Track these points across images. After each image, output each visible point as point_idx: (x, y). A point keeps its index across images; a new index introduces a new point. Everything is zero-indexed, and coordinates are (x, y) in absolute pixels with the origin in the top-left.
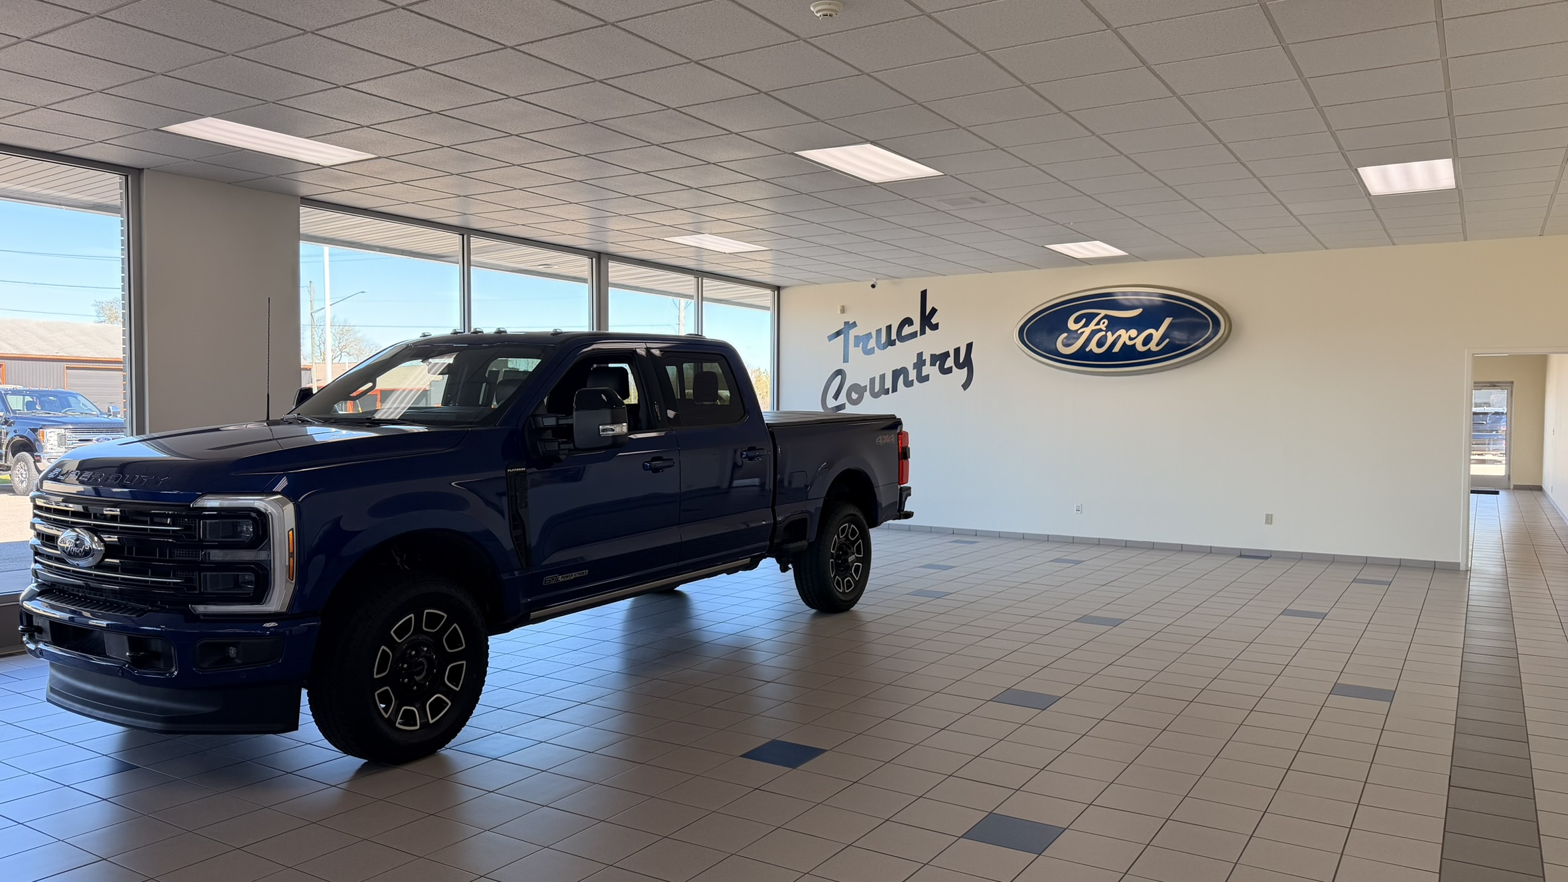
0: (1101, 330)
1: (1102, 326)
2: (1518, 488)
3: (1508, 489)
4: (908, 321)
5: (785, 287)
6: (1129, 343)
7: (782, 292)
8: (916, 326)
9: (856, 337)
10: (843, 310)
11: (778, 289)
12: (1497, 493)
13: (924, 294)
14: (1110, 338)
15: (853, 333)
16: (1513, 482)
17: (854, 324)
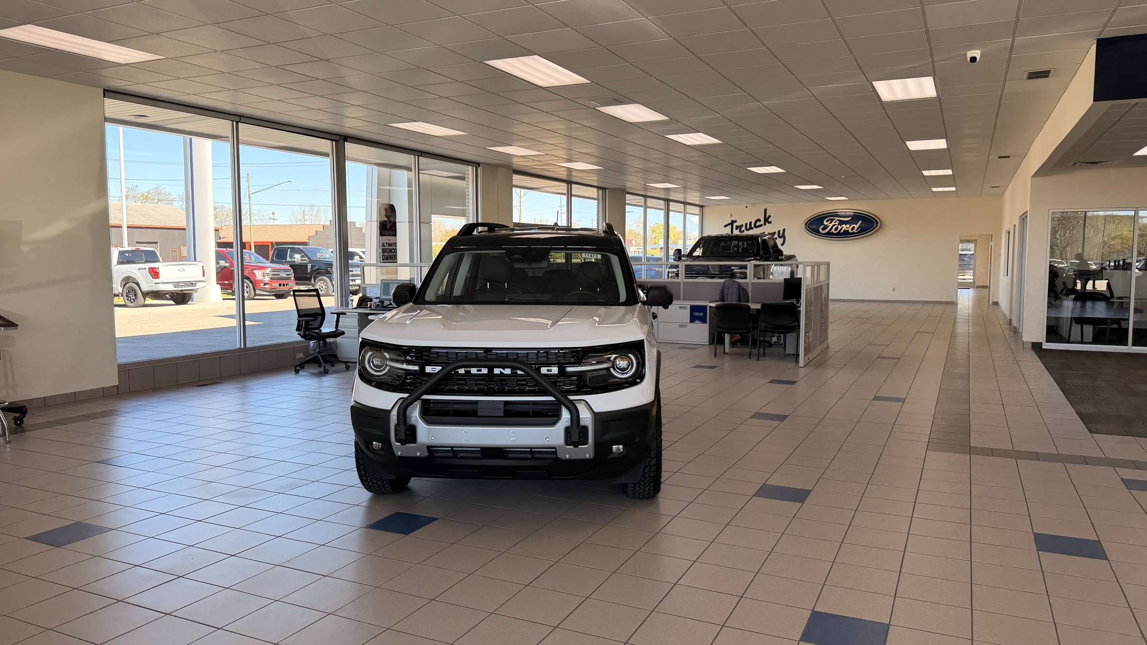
0: (836, 225)
1: (837, 223)
2: (978, 287)
3: (973, 287)
4: (759, 220)
5: (704, 206)
6: (846, 229)
7: (703, 208)
8: (762, 222)
9: (736, 226)
10: (731, 216)
11: (702, 207)
12: (969, 288)
13: (766, 210)
14: (840, 228)
15: (735, 225)
16: (977, 284)
17: (736, 221)
